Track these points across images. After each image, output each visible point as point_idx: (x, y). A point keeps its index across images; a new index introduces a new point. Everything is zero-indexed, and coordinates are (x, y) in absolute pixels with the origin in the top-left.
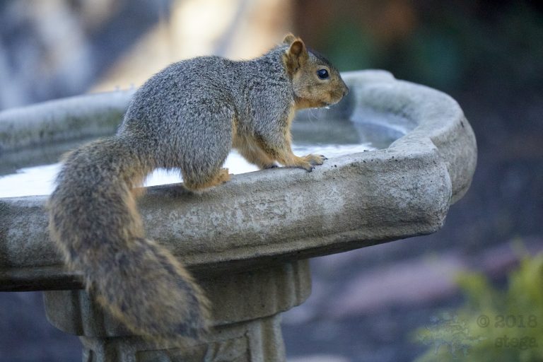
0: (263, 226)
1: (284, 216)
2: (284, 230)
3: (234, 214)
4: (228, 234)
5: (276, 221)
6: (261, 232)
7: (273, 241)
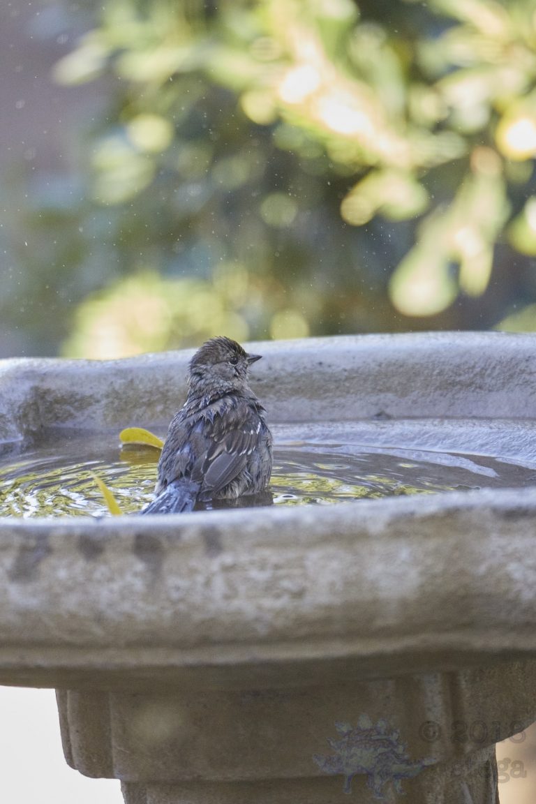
0: (260, 608)
1: (299, 594)
2: (301, 621)
3: (208, 584)
4: (197, 617)
5: (283, 602)
6: (257, 620)
7: (279, 637)
